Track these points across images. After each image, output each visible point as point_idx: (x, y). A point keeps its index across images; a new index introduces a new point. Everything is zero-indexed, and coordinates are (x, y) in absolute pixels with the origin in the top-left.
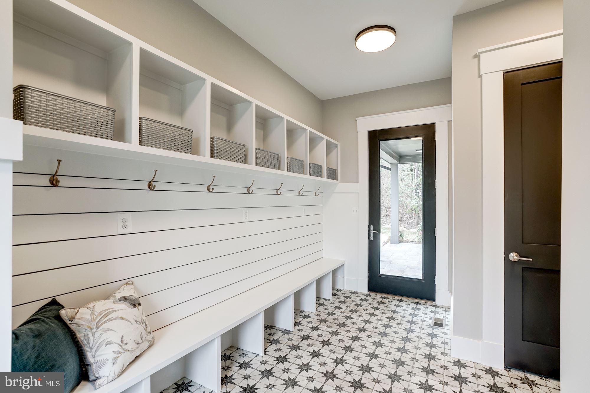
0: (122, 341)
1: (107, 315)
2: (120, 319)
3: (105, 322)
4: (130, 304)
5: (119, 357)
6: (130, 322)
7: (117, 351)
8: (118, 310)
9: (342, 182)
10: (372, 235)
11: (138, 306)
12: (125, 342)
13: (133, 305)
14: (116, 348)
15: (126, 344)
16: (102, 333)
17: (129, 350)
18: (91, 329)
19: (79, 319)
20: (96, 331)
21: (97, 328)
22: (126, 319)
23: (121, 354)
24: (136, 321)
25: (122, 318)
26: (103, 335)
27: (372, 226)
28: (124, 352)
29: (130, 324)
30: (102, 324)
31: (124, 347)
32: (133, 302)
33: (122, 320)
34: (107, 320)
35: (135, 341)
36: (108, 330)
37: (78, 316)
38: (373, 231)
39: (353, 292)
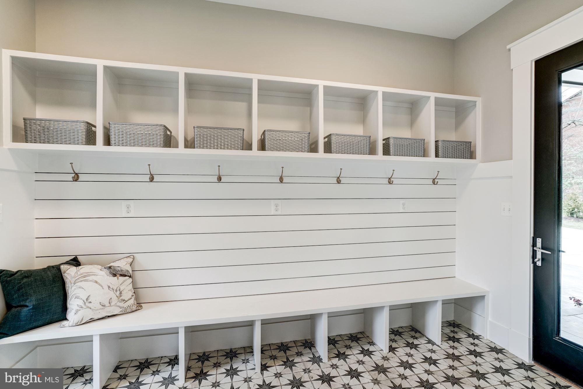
0: (87, 299)
1: (86, 276)
2: (94, 282)
3: (81, 281)
4: (110, 273)
5: (80, 310)
6: (102, 286)
7: (80, 306)
8: (97, 275)
9: (484, 161)
10: (539, 256)
11: (120, 276)
12: (90, 301)
13: (113, 274)
14: (80, 303)
15: (90, 302)
16: (75, 288)
17: (90, 308)
18: (71, 283)
19: (67, 274)
20: (73, 286)
21: (74, 284)
22: (99, 283)
23: (83, 308)
24: (109, 287)
25: (96, 282)
26: (76, 290)
27: (540, 239)
28: (86, 308)
29: (102, 288)
30: (78, 282)
31: (87, 304)
32: (115, 272)
33: (96, 284)
34: (83, 280)
35: (100, 303)
36: (80, 288)
37: (67, 272)
38: (542, 249)
39: (498, 348)
